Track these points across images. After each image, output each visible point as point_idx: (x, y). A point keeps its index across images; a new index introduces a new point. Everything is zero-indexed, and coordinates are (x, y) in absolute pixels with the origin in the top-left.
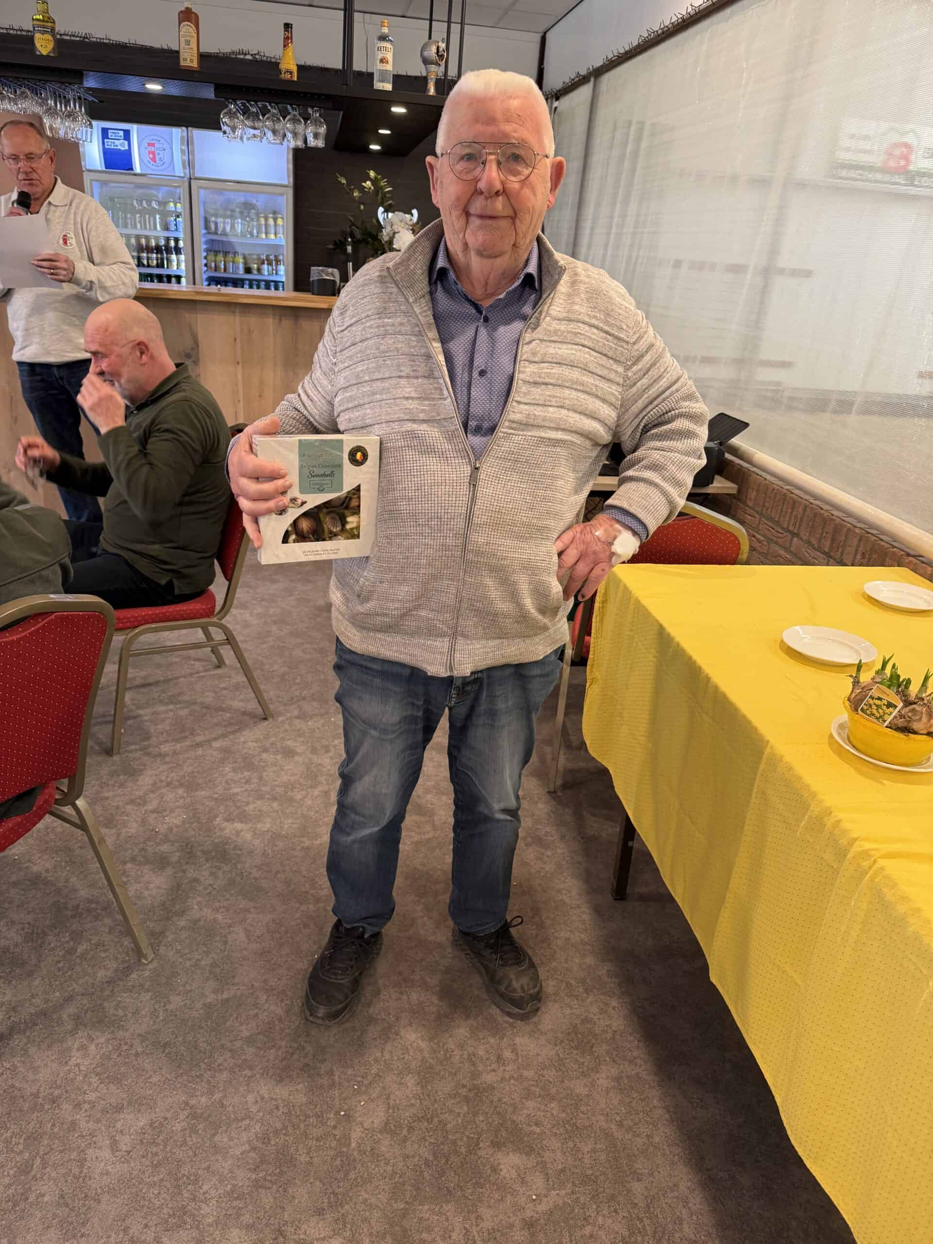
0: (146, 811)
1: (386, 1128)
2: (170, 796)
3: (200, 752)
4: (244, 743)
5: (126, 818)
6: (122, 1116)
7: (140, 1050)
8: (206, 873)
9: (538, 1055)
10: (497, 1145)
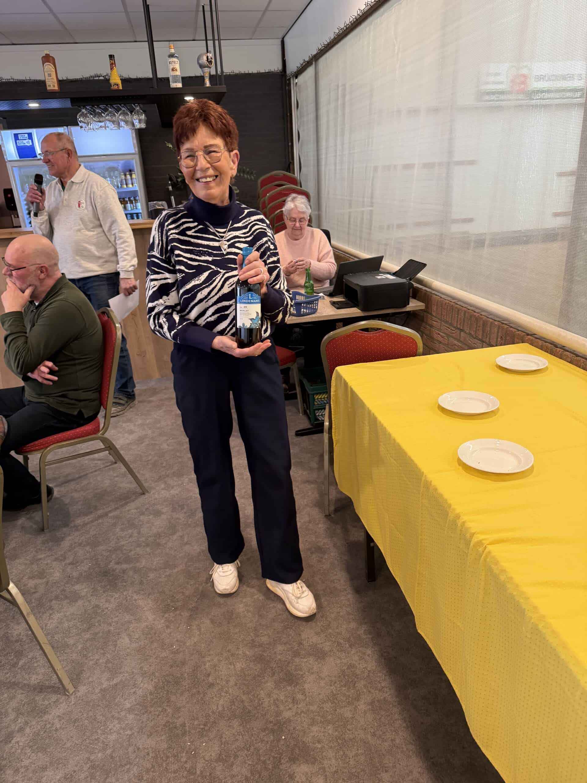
0: (65, 564)
1: (219, 759)
2: (80, 552)
3: (100, 521)
4: (129, 510)
5: (52, 571)
6: (46, 773)
7: (58, 726)
8: (103, 600)
9: (320, 694)
10: (293, 760)
